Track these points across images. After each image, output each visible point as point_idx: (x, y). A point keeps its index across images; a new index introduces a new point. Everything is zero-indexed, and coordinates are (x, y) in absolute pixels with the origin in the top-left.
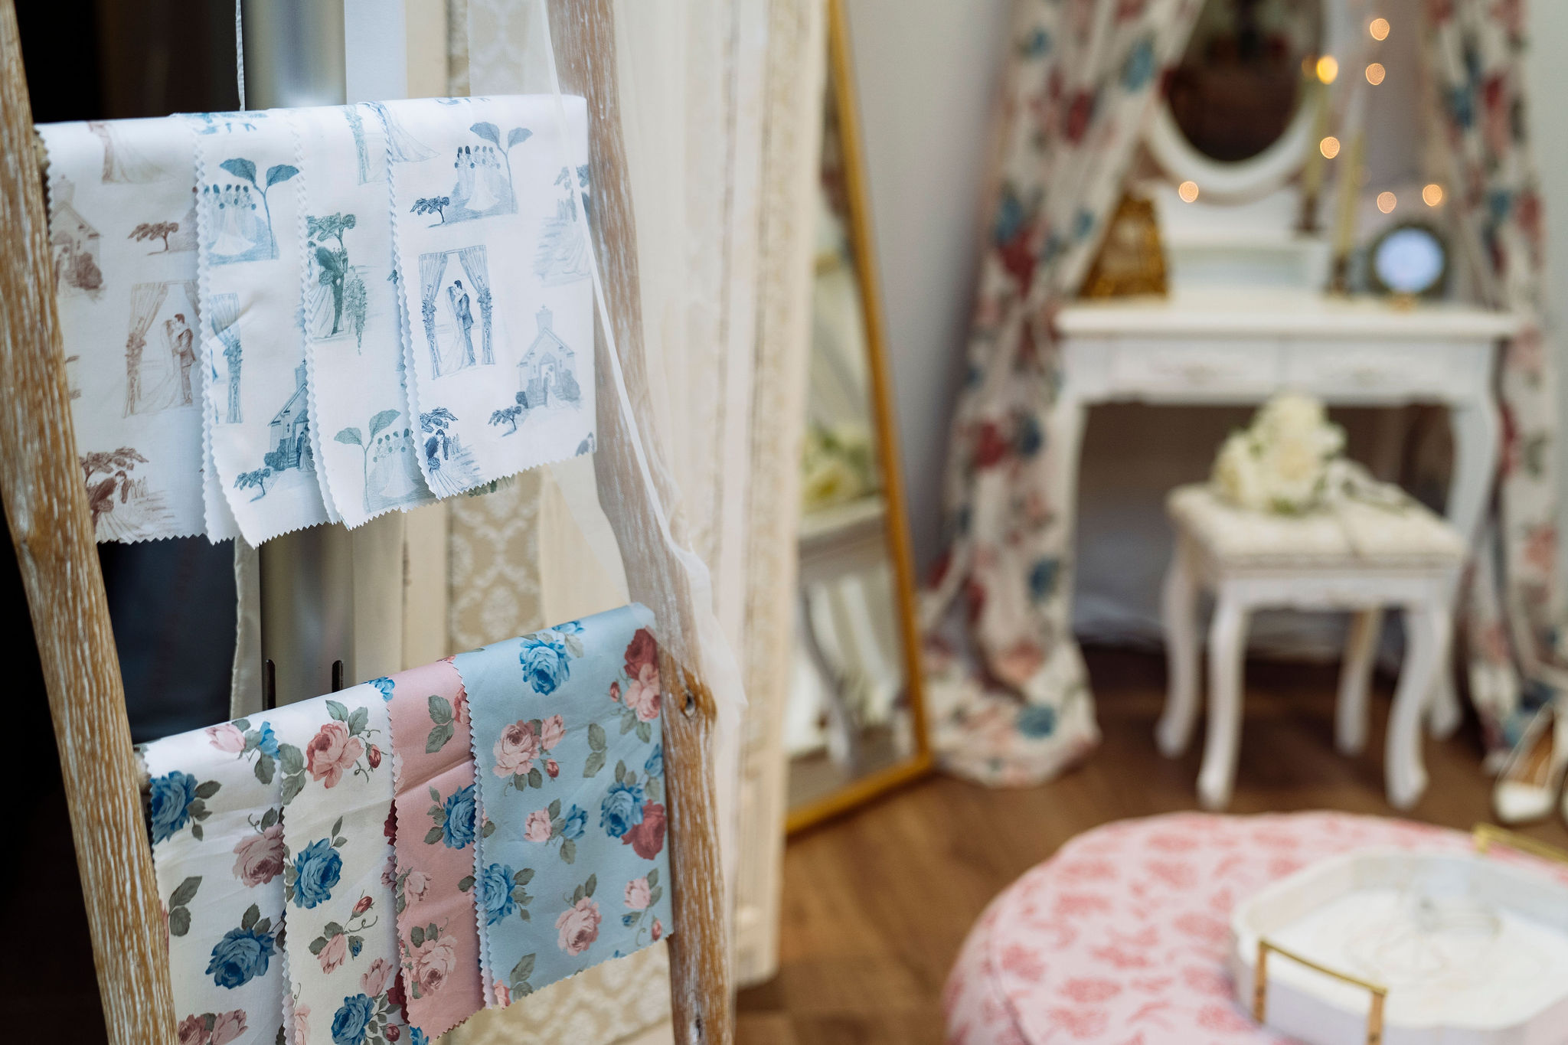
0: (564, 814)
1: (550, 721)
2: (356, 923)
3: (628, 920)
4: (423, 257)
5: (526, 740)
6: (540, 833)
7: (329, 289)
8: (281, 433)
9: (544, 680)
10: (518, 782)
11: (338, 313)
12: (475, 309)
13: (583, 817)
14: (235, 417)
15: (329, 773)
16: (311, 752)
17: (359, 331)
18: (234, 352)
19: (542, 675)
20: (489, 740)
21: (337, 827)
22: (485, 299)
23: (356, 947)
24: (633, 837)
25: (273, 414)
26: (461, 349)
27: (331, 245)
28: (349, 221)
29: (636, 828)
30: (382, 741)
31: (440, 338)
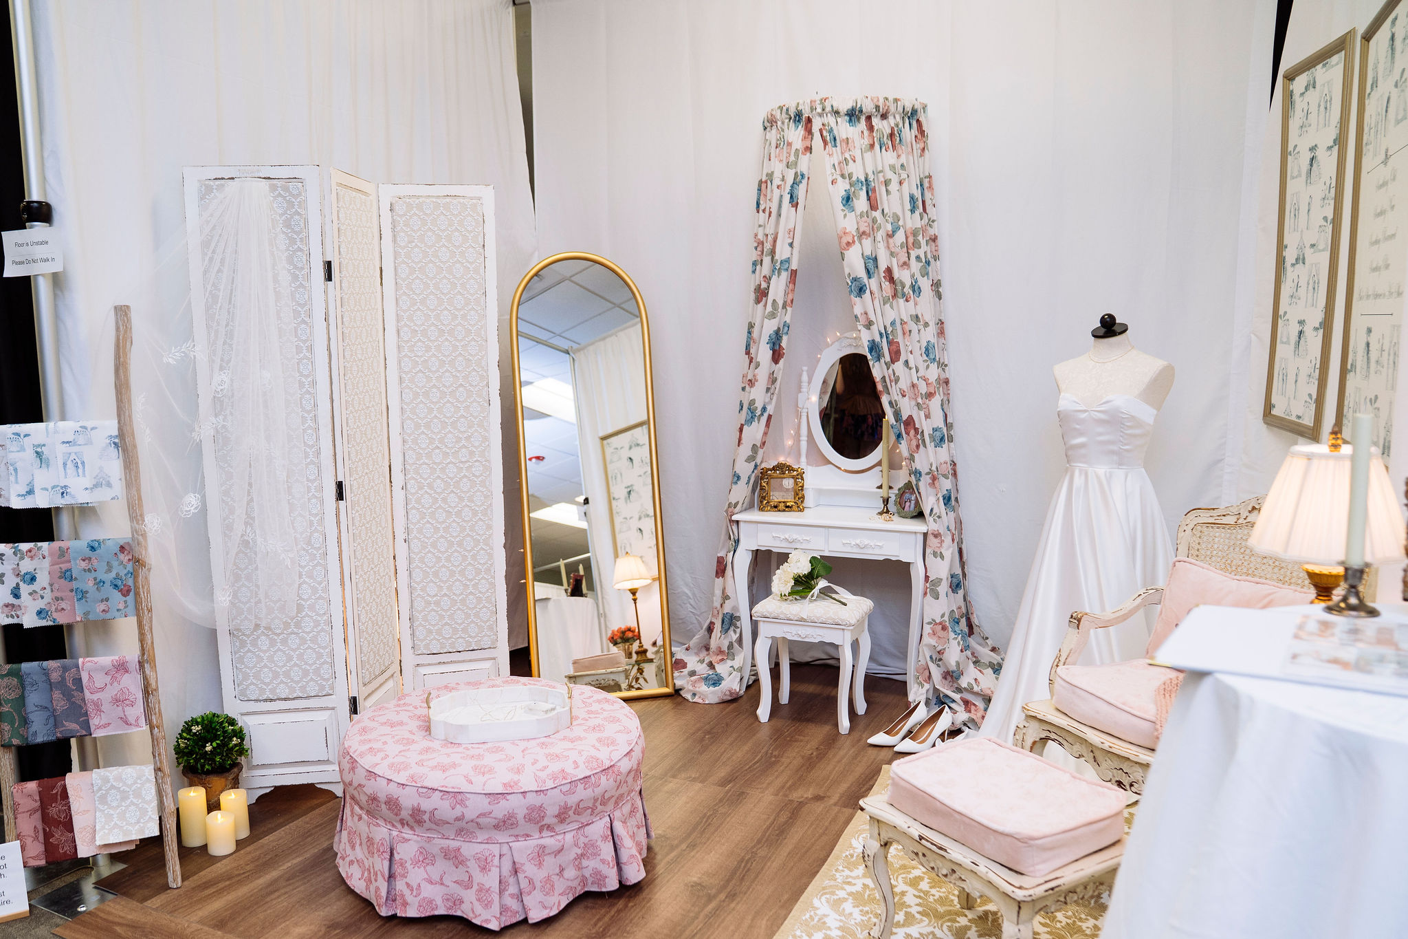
0: (98, 581)
1: (94, 558)
2: (42, 592)
3: (118, 610)
4: (64, 453)
5: (87, 561)
6: (91, 583)
7: (38, 459)
8: (29, 487)
9: (93, 548)
10: (85, 570)
11: (41, 464)
12: (80, 465)
13: (104, 583)
14: (17, 483)
15: (32, 557)
16: (27, 552)
17: (48, 468)
18: (16, 470)
19: (92, 547)
20: (75, 559)
21: (35, 570)
22: (83, 463)
23: (42, 597)
24: (121, 591)
25: (27, 483)
26: (75, 473)
27: (39, 450)
28: (44, 445)
29: (122, 589)
30: (46, 554)
31: (68, 471)
